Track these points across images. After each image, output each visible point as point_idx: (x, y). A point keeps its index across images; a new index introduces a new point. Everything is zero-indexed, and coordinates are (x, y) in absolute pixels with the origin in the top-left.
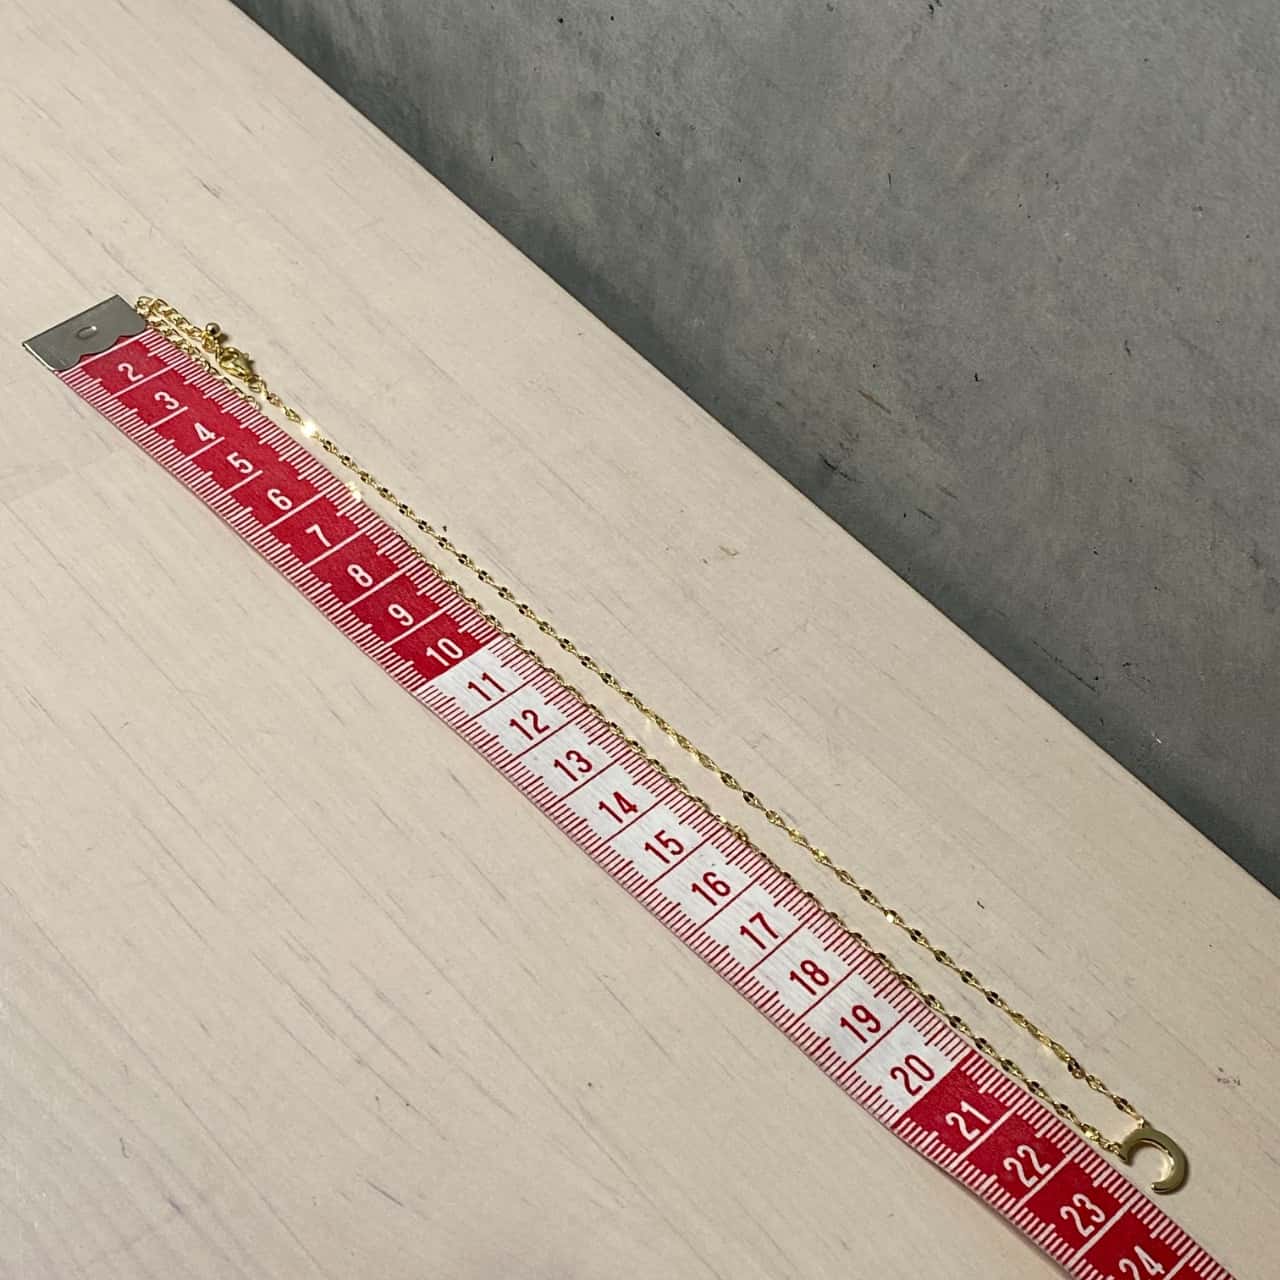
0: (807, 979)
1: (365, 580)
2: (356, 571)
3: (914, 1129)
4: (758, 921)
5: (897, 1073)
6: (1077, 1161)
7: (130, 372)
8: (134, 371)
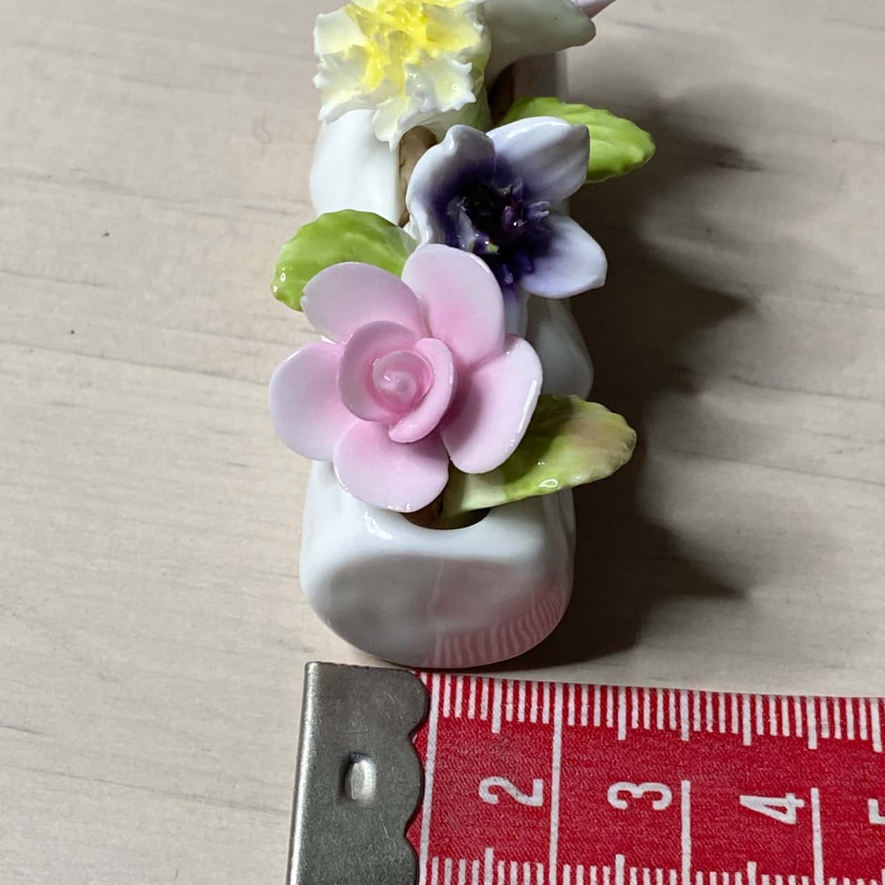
7: (513, 791)
8: (514, 783)
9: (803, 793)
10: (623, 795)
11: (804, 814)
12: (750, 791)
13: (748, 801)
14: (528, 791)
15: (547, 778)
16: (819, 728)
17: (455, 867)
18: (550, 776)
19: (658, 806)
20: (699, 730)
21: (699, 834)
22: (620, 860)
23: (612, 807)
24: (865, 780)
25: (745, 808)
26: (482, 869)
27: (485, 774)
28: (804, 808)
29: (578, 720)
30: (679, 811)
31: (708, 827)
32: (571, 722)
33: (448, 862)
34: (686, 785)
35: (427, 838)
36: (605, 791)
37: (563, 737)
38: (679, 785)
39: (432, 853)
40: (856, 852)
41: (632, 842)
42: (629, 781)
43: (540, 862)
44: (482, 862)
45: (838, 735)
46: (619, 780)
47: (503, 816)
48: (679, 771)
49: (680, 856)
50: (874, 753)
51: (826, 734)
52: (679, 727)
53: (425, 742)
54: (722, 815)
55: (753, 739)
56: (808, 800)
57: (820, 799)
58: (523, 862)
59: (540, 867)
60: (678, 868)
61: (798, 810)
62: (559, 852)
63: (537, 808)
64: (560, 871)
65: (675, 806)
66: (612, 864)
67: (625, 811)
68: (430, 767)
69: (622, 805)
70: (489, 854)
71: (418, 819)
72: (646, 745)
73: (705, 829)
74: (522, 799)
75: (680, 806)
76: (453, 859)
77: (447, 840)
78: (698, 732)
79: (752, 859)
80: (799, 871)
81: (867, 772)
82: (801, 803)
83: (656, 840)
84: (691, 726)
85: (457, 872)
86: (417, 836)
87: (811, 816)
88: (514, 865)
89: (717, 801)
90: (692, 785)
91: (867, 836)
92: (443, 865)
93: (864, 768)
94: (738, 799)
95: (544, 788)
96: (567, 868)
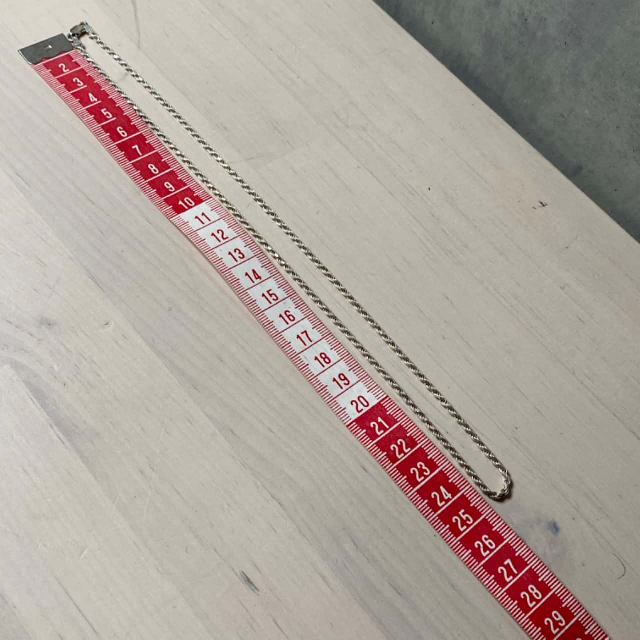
0: (322, 360)
1: (155, 171)
2: (152, 167)
3: (356, 428)
4: (305, 334)
5: (354, 403)
6: (423, 447)
9: (98, 100)
10: (76, 81)
12: (93, 94)
18: (71, 71)
22: (64, 85)
24: (109, 107)
25: (89, 95)
28: (96, 102)
38: (85, 86)
57: (100, 103)
75: (81, 87)
79: (80, 99)
91: (98, 111)
95: (68, 71)
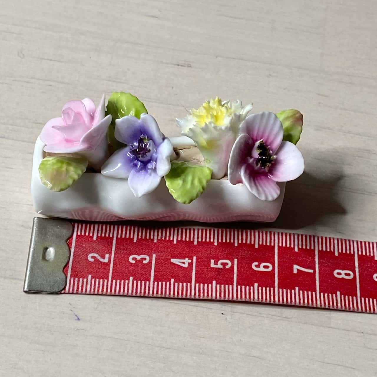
1: (348, 275)
2: (339, 274)
7: (99, 258)
8: (100, 255)
9: (191, 258)
10: (134, 259)
11: (190, 264)
12: (174, 257)
13: (173, 260)
14: (104, 258)
15: (110, 254)
16: (198, 238)
17: (79, 281)
18: (111, 253)
19: (145, 262)
20: (160, 239)
21: (157, 271)
22: (131, 278)
23: (130, 262)
24: (211, 254)
25: (172, 263)
26: (87, 281)
27: (90, 252)
28: (191, 263)
29: (121, 236)
30: (151, 264)
31: (160, 268)
32: (119, 236)
33: (77, 279)
34: (154, 256)
35: (70, 272)
36: (128, 258)
37: (116, 241)
38: (152, 256)
39: (71, 276)
40: (206, 276)
41: (135, 273)
42: (136, 254)
43: (106, 279)
44: (87, 279)
45: (204, 240)
46: (133, 254)
47: (95, 265)
48: (152, 252)
49: (150, 277)
50: (214, 246)
51: (200, 240)
52: (154, 238)
53: (72, 243)
54: (165, 265)
55: (177, 242)
56: (192, 260)
57: (196, 260)
58: (100, 279)
59: (106, 281)
60: (149, 281)
61: (189, 263)
62: (112, 276)
63: (106, 263)
64: (112, 282)
65: (150, 262)
66: (129, 280)
67: (134, 264)
68: (73, 250)
69: (134, 262)
70: (90, 276)
71: (67, 266)
72: (143, 244)
73: (159, 269)
74: (102, 260)
75: (152, 262)
76: (78, 278)
77: (77, 272)
78: (159, 240)
79: (173, 278)
80: (187, 282)
81: (211, 252)
82: (190, 261)
83: (143, 272)
84: (158, 238)
85: (79, 283)
86: (67, 271)
87: (193, 265)
88: (97, 280)
89: (164, 261)
90: (156, 256)
91: (209, 271)
92: (75, 280)
93: (211, 250)
94: (170, 260)
95: (109, 257)
96: (114, 281)
